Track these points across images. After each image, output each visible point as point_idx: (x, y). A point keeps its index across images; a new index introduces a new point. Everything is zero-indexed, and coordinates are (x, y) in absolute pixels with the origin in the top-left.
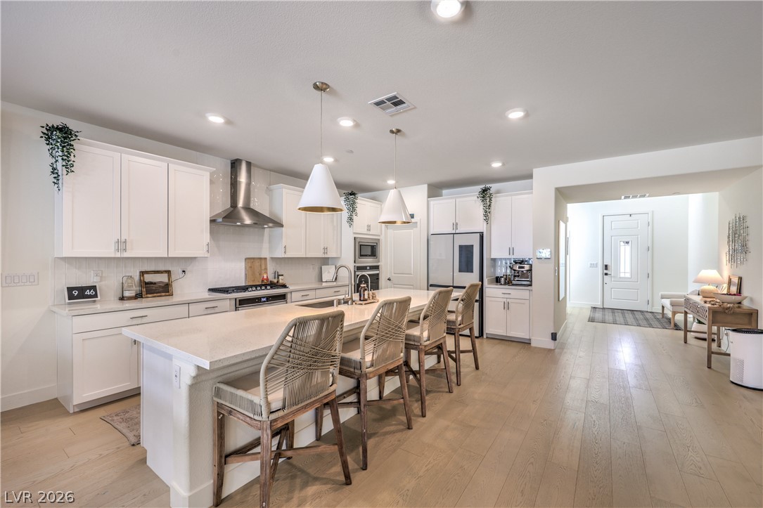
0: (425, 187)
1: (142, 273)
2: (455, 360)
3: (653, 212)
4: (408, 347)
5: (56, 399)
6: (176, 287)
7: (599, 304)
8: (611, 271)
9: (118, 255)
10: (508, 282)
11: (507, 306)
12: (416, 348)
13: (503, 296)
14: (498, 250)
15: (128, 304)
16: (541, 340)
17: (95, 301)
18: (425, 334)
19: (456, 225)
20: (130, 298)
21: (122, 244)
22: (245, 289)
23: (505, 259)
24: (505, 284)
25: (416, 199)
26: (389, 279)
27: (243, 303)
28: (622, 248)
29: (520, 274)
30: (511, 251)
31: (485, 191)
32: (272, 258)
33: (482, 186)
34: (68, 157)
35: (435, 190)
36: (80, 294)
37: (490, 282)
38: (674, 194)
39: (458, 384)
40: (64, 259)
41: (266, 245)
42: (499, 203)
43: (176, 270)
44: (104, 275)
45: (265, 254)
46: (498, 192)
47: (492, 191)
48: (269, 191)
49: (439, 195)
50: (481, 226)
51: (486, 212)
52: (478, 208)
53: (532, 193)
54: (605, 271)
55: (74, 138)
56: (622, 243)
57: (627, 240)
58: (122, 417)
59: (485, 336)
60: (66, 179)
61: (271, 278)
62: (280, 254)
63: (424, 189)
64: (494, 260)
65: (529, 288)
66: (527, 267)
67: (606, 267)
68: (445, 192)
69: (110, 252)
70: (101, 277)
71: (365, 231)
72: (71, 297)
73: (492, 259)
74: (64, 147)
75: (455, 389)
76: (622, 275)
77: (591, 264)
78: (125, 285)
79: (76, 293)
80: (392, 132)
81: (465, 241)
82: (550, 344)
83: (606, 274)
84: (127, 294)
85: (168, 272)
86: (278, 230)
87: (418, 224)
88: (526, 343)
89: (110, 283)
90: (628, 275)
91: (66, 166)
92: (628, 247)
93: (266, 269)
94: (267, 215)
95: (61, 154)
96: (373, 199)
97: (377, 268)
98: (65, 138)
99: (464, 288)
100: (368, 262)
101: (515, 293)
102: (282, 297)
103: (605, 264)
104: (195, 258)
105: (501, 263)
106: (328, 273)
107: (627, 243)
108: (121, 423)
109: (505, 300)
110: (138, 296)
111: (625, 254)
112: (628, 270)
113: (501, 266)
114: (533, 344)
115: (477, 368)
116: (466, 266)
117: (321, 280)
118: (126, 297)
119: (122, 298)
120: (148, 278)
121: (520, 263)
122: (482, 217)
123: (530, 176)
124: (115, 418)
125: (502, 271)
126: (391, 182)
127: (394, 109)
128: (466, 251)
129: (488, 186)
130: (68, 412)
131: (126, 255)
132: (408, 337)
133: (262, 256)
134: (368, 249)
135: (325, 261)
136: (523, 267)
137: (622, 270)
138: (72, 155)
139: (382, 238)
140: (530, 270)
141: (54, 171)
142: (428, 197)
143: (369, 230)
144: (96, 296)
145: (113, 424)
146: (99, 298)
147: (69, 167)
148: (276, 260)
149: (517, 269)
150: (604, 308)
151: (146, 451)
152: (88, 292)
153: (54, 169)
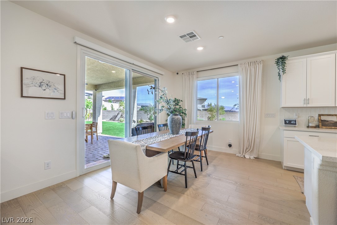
1: (320, 116)
5: (281, 162)
9: (305, 106)
17: (295, 126)
20: (312, 127)
21: (307, 101)
34: (284, 68)
36: (289, 123)
44: (300, 115)
55: (286, 59)
58: (302, 180)
60: (283, 77)
69: (301, 104)
70: (298, 116)
72: (286, 123)
74: (282, 64)
78: (310, 120)
79: (287, 122)
84: (310, 125)
89: (303, 119)
95: (281, 67)
98: (283, 61)
108: (300, 181)
110: (317, 127)
118: (310, 126)
119: (308, 127)
124: (299, 179)
130: (283, 168)
131: (309, 106)
138: (285, 66)
141: (279, 75)
144: (295, 124)
145: (297, 180)
146: (297, 125)
147: (284, 71)
151: (306, 198)
152: (292, 122)
153: (279, 74)
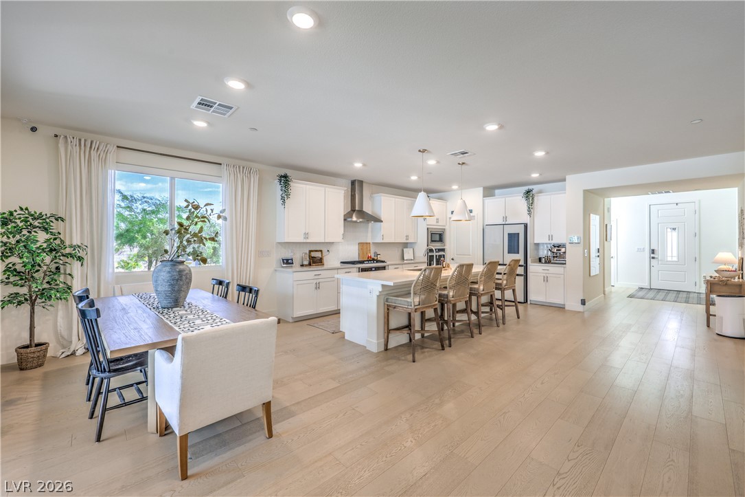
0: (481, 190)
1: (310, 251)
2: (502, 309)
3: (700, 201)
4: (471, 294)
6: (325, 260)
7: (646, 285)
8: (658, 255)
9: (305, 241)
10: (548, 261)
11: (546, 279)
12: (475, 295)
13: (543, 271)
14: (541, 236)
15: (305, 269)
16: (573, 305)
17: (292, 266)
18: (482, 288)
19: (505, 218)
20: (306, 265)
21: (306, 235)
22: (362, 262)
23: (546, 244)
24: (546, 262)
25: (473, 198)
26: (453, 259)
27: (364, 270)
28: (669, 234)
29: (557, 255)
30: (551, 237)
31: (528, 192)
32: (373, 243)
33: (526, 188)
34: (287, 190)
35: (489, 192)
36: (288, 262)
37: (533, 262)
38: (696, 190)
39: (504, 324)
40: (279, 243)
41: (369, 234)
42: (541, 201)
43: (325, 250)
45: (369, 240)
46: (540, 192)
47: (534, 192)
48: (371, 197)
49: (492, 195)
50: (525, 219)
51: (529, 208)
52: (522, 204)
53: (565, 193)
54: (652, 255)
55: (290, 180)
56: (669, 230)
57: (674, 227)
58: (317, 324)
59: (529, 302)
60: (287, 202)
61: (373, 257)
62: (379, 240)
63: (479, 191)
64: (537, 245)
65: (564, 265)
66: (563, 250)
67: (653, 252)
68: (497, 191)
69: (302, 240)
70: (296, 253)
71: (435, 223)
72: (284, 263)
73: (535, 244)
74: (286, 185)
75: (501, 326)
76: (669, 259)
77: (638, 249)
78: (303, 258)
80: (459, 164)
81: (513, 230)
82: (580, 308)
83: (653, 258)
84: (304, 263)
85: (321, 251)
86: (378, 224)
87: (476, 217)
88: (561, 308)
89: (297, 256)
90: (675, 259)
91: (287, 195)
92: (675, 234)
93: (370, 250)
94: (370, 213)
95: (285, 189)
96: (440, 198)
97: (443, 250)
98: (286, 181)
99: (506, 265)
100: (438, 245)
101: (552, 269)
102: (384, 268)
103: (652, 248)
104: (333, 243)
105: (543, 246)
106: (408, 254)
107: (674, 229)
108: (319, 326)
109: (544, 275)
110: (310, 264)
111: (672, 239)
112: (675, 253)
113: (543, 250)
114: (567, 308)
115: (518, 318)
116: (513, 249)
117: (403, 259)
118: (304, 265)
119: (302, 265)
120: (313, 254)
121: (558, 247)
122: (526, 212)
123: (564, 180)
125: (544, 253)
126: (455, 187)
127: (462, 155)
128: (513, 238)
129: (531, 187)
130: (289, 322)
131: (308, 241)
132: (471, 289)
133: (368, 242)
134: (437, 237)
135: (406, 245)
136: (560, 250)
137: (669, 253)
138: (289, 189)
139: (447, 228)
140: (565, 253)
141: (283, 199)
142: (484, 197)
143: (437, 222)
144: (292, 263)
145: (316, 327)
147: (288, 196)
148: (375, 244)
149: (555, 251)
150: (651, 289)
151: (344, 333)
152: (289, 261)
153: (283, 197)
